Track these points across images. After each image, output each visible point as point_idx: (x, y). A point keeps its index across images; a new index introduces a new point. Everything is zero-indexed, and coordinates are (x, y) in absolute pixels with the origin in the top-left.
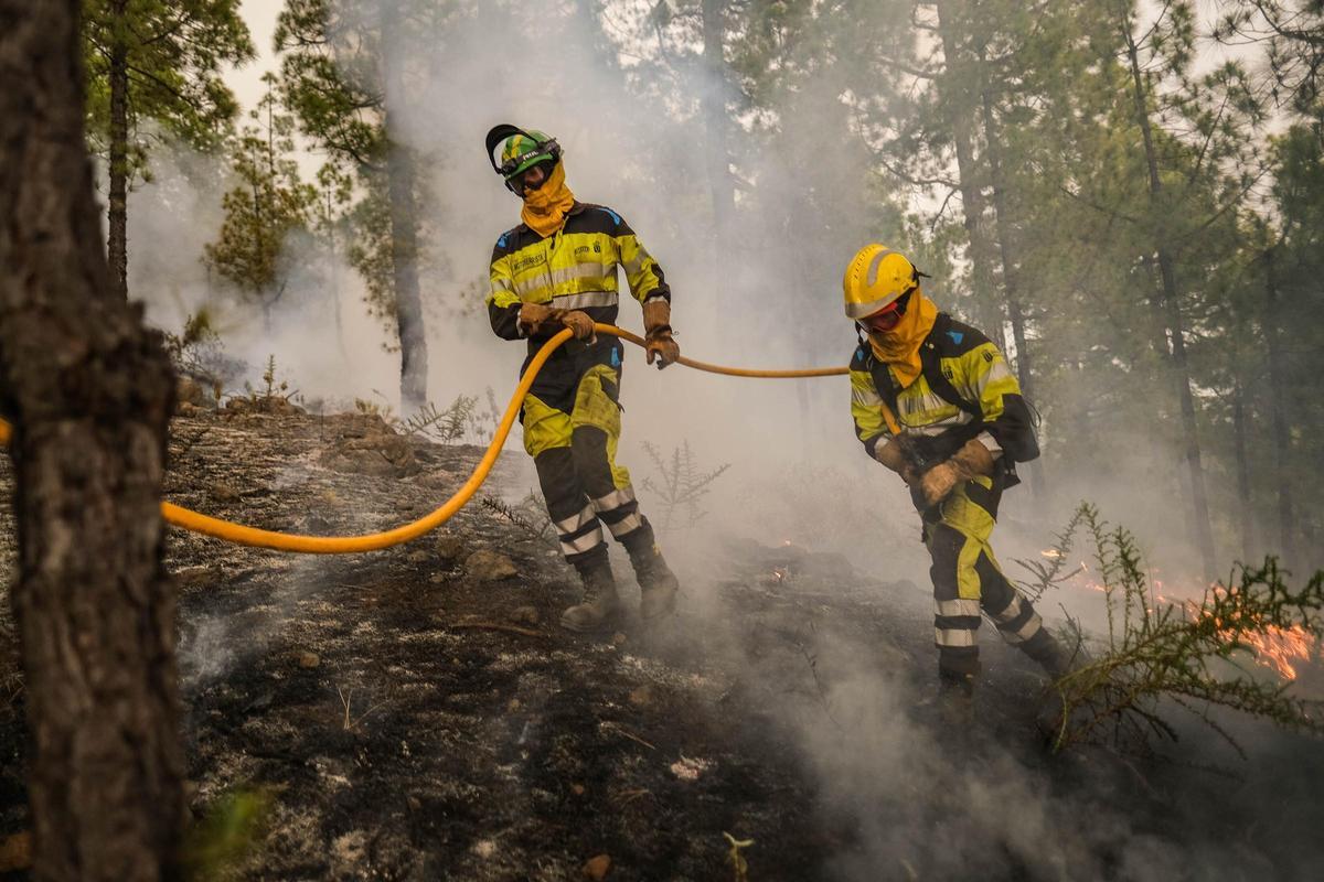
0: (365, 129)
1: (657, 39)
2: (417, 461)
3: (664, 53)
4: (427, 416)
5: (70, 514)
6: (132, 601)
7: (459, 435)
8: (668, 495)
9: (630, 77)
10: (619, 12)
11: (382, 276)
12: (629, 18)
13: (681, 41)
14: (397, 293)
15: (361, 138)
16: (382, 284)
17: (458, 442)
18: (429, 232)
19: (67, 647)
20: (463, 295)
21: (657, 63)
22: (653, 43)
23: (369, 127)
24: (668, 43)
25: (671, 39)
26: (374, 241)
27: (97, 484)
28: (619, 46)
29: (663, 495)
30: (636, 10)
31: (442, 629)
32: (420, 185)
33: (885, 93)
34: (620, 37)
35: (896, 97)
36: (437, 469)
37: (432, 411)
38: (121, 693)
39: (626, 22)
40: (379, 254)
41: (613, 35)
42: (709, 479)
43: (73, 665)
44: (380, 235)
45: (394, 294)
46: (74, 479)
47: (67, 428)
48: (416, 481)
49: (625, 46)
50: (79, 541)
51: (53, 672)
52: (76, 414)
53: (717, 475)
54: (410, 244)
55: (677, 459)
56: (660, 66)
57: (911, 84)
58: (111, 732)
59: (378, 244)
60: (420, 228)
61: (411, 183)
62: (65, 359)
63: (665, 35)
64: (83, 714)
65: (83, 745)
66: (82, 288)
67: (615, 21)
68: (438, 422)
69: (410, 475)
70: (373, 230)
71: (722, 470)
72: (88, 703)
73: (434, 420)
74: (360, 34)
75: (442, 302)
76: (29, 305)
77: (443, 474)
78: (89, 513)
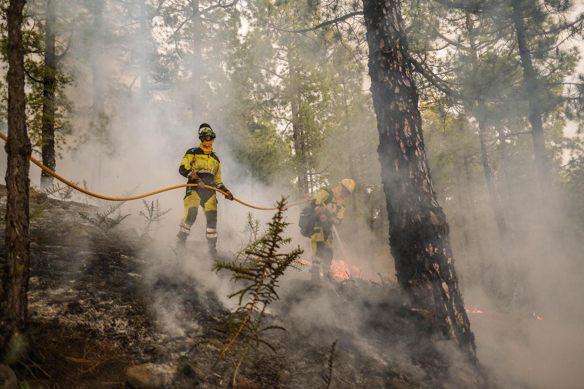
0: (34, 64)
1: (175, 45)
2: (50, 204)
3: (177, 51)
4: (55, 188)
5: (18, 167)
6: (25, 181)
7: (69, 197)
8: (149, 218)
9: (162, 58)
10: (159, 31)
11: (36, 128)
12: (163, 34)
13: (185, 47)
14: (43, 136)
15: (31, 67)
16: (36, 132)
17: (69, 200)
18: (61, 112)
19: (15, 185)
20: (75, 141)
21: (174, 55)
22: (173, 46)
23: (36, 63)
24: (179, 47)
25: (181, 46)
26: (34, 112)
27: (22, 164)
28: (159, 44)
29: (147, 218)
30: (167, 31)
31: (61, 245)
32: (58, 90)
33: (264, 83)
34: (158, 41)
35: (268, 85)
36: (59, 208)
37: (58, 187)
38: (23, 193)
39: (162, 35)
40: (35, 118)
41: (156, 40)
42: (164, 213)
43: (16, 188)
44: (37, 110)
45: (41, 137)
46: (19, 163)
47: (18, 155)
48: (50, 211)
49: (161, 45)
50: (19, 171)
51: (13, 189)
52: (20, 154)
53: (167, 212)
54: (52, 116)
55: (153, 205)
56: (176, 56)
57: (276, 80)
58: (21, 197)
59: (35, 114)
60: (57, 109)
61: (54, 89)
62: (21, 146)
63: (178, 44)
64: (17, 195)
65: (16, 199)
66: (24, 137)
67: (157, 34)
68: (60, 191)
69: (47, 209)
70: (34, 108)
71: (169, 210)
72: (18, 193)
73: (58, 190)
74: (35, 20)
75: (64, 143)
76: (17, 139)
77: (61, 210)
78: (20, 167)
